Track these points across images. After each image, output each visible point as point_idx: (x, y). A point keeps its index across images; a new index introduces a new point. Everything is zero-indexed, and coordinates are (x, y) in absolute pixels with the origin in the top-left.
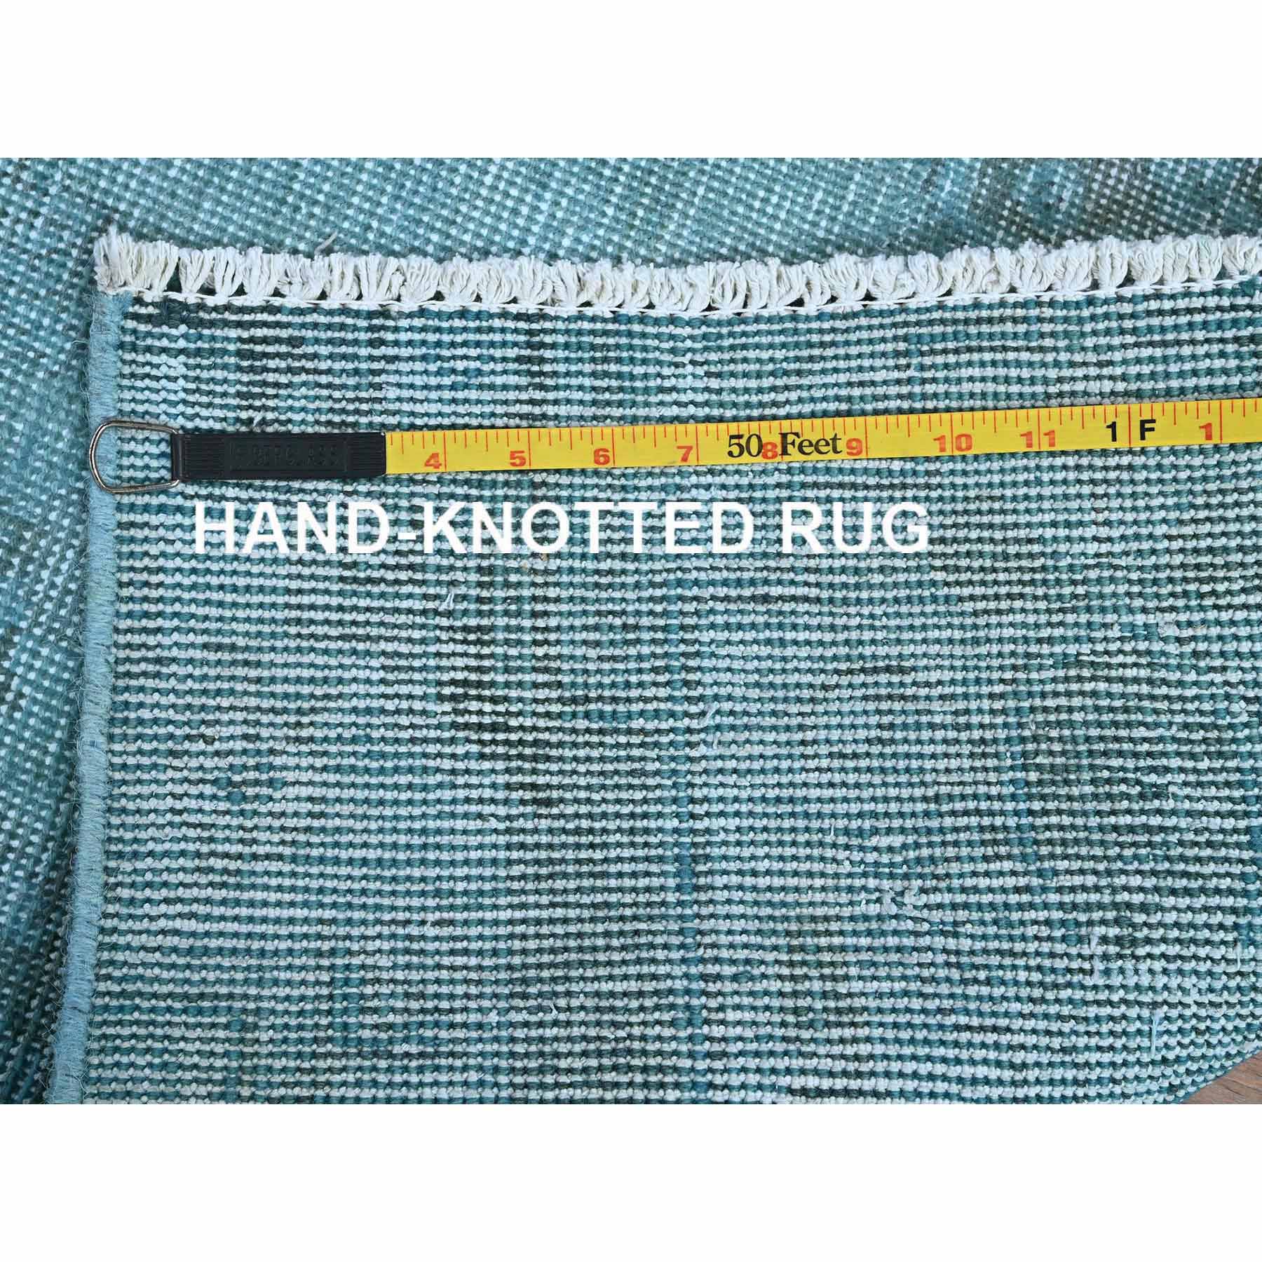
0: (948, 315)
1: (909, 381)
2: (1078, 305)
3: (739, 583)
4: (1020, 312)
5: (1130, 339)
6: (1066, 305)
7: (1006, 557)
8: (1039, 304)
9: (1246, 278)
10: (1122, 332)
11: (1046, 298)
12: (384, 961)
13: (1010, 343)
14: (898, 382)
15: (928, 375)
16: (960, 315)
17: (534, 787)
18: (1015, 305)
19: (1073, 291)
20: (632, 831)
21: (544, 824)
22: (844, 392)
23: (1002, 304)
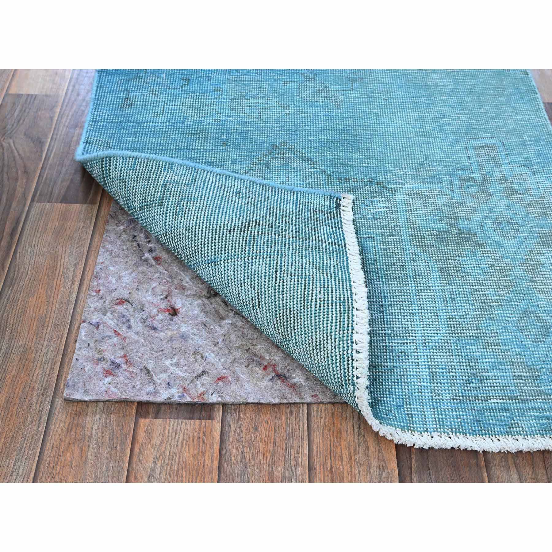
0: (350, 309)
1: (332, 300)
2: (351, 339)
3: (281, 266)
4: (350, 325)
5: (341, 353)
6: (352, 336)
7: (287, 328)
8: (353, 330)
9: (356, 384)
10: (344, 351)
11: (354, 332)
12: (198, 204)
13: (342, 323)
14: (332, 298)
15: (334, 304)
16: (350, 312)
17: (234, 229)
18: (352, 324)
19: (355, 337)
20: (222, 248)
21: (225, 231)
22: (330, 286)
23: (353, 321)
